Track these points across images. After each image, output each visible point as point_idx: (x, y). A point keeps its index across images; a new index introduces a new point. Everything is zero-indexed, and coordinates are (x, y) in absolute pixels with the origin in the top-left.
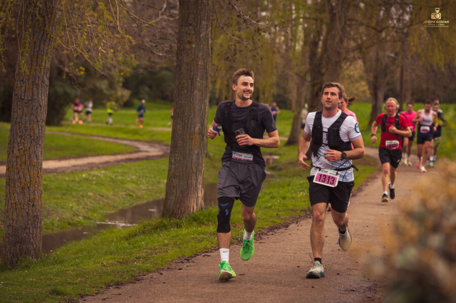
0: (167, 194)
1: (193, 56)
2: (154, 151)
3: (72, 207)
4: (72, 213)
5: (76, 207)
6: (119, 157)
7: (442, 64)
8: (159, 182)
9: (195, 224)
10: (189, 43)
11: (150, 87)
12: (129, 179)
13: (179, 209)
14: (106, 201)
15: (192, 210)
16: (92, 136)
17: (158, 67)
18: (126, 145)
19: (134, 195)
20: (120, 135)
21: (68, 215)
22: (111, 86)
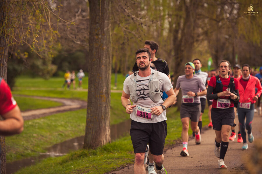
0: (86, 133)
1: (100, 44)
2: (75, 105)
3: (23, 145)
4: (23, 148)
5: (26, 144)
6: (52, 110)
7: (258, 41)
8: (79, 125)
9: (105, 152)
10: (97, 35)
11: (70, 63)
12: (59, 124)
13: (94, 143)
14: (45, 139)
15: (103, 143)
16: (33, 96)
17: (74, 50)
18: (56, 102)
19: (63, 135)
20: (52, 95)
21: (21, 149)
22: (44, 63)
